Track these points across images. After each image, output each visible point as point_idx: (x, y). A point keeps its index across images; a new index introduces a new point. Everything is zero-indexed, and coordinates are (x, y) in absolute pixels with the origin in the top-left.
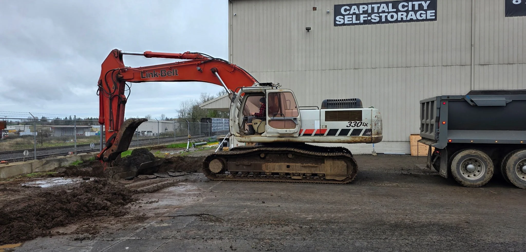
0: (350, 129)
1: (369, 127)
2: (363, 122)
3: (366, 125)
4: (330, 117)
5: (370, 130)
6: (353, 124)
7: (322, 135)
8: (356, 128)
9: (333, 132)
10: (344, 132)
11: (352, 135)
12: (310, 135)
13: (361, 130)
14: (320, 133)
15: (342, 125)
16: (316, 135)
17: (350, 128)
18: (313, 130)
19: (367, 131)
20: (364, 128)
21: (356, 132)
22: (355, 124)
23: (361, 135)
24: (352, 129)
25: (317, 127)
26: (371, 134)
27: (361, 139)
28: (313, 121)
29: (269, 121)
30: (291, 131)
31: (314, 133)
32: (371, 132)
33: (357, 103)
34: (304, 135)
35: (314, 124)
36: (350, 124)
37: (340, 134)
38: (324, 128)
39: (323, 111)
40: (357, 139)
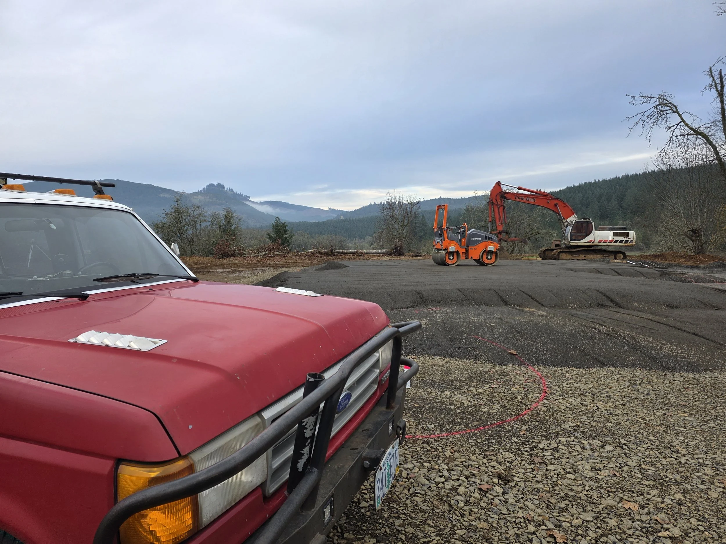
1: (632, 240)
2: (630, 237)
4: (616, 235)
5: (633, 241)
7: (612, 242)
9: (616, 241)
10: (621, 241)
11: (624, 242)
12: (606, 242)
13: (628, 241)
14: (611, 242)
15: (620, 238)
16: (609, 242)
18: (608, 240)
19: (631, 241)
20: (630, 240)
21: (627, 241)
24: (625, 240)
25: (610, 239)
26: (633, 243)
27: (628, 244)
28: (608, 236)
35: (608, 238)
37: (619, 242)
38: (613, 239)
39: (612, 232)
40: (626, 244)
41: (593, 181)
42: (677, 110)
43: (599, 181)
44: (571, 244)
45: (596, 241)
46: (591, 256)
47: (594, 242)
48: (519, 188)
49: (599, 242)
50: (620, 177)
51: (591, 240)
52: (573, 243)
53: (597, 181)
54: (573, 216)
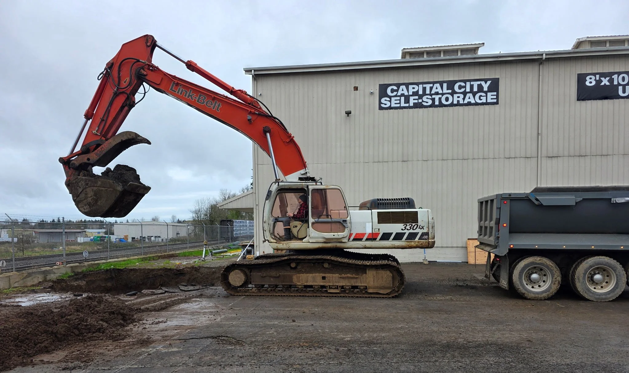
0: (405, 233)
1: (425, 230)
2: (419, 224)
3: (423, 228)
4: (383, 218)
5: (427, 234)
6: (408, 227)
7: (375, 239)
8: (411, 231)
9: (386, 237)
10: (399, 236)
11: (407, 239)
12: (361, 240)
13: (416, 234)
14: (372, 237)
15: (396, 228)
16: (367, 240)
17: (406, 231)
18: (364, 234)
19: (423, 234)
20: (420, 231)
21: (412, 236)
22: (410, 227)
23: (417, 239)
24: (407, 232)
25: (369, 231)
26: (428, 239)
27: (417, 243)
28: (365, 223)
29: (313, 223)
30: (340, 235)
31: (365, 238)
32: (428, 236)
33: (409, 203)
34: (354, 240)
35: (365, 228)
36: (405, 227)
37: (394, 239)
38: (377, 231)
39: (375, 211)
40: (412, 244)
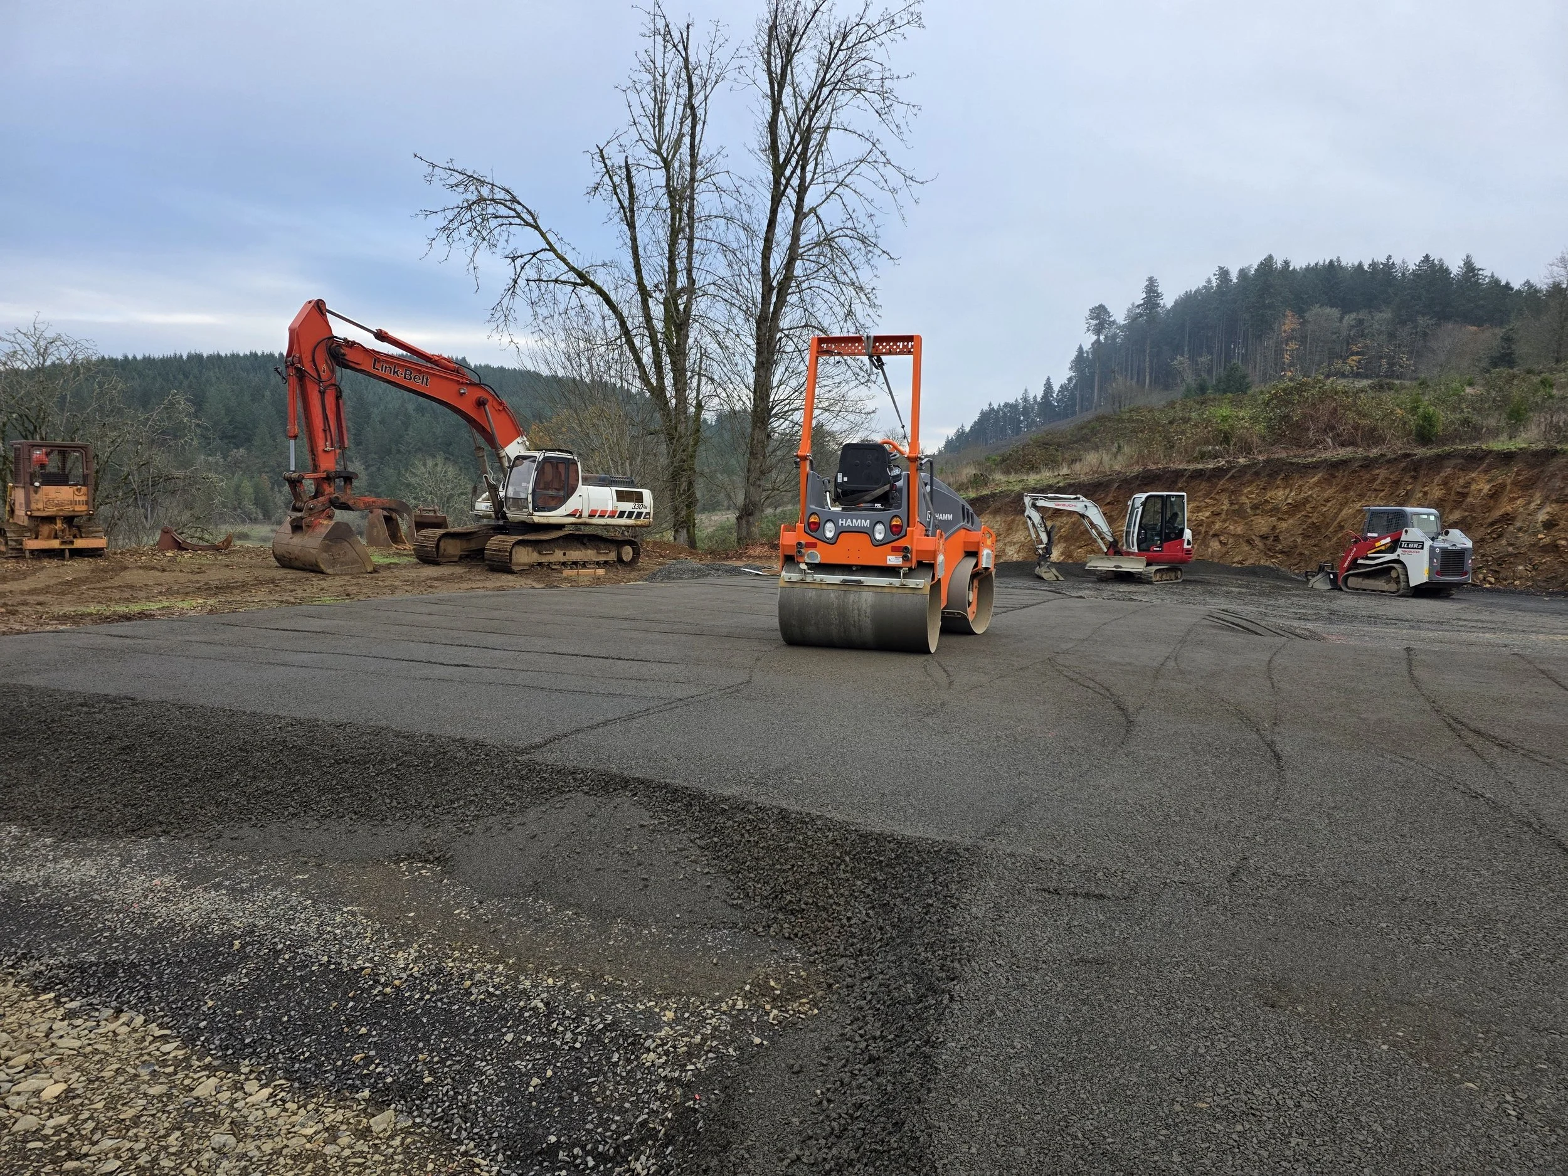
1: (648, 510)
2: (643, 504)
3: (646, 507)
4: (621, 497)
5: (649, 514)
7: (613, 517)
8: (638, 510)
9: (621, 514)
10: (630, 515)
11: (635, 517)
12: (603, 517)
13: (642, 513)
14: (612, 514)
15: (628, 506)
16: (608, 517)
18: (606, 512)
19: (646, 513)
20: (644, 511)
21: (639, 515)
22: (638, 506)
23: (641, 518)
24: (636, 511)
25: (610, 508)
26: (650, 518)
27: (641, 522)
28: (606, 501)
31: (607, 515)
34: (598, 516)
35: (607, 505)
36: (635, 506)
37: (627, 517)
38: (615, 509)
39: (614, 489)
40: (639, 523)
41: (120, 357)
42: (535, 221)
43: (135, 357)
44: (536, 519)
45: (586, 514)
46: (577, 553)
47: (580, 516)
48: (381, 336)
49: (591, 516)
50: (185, 358)
51: (576, 510)
52: (540, 517)
53: (130, 357)
54: (519, 440)
